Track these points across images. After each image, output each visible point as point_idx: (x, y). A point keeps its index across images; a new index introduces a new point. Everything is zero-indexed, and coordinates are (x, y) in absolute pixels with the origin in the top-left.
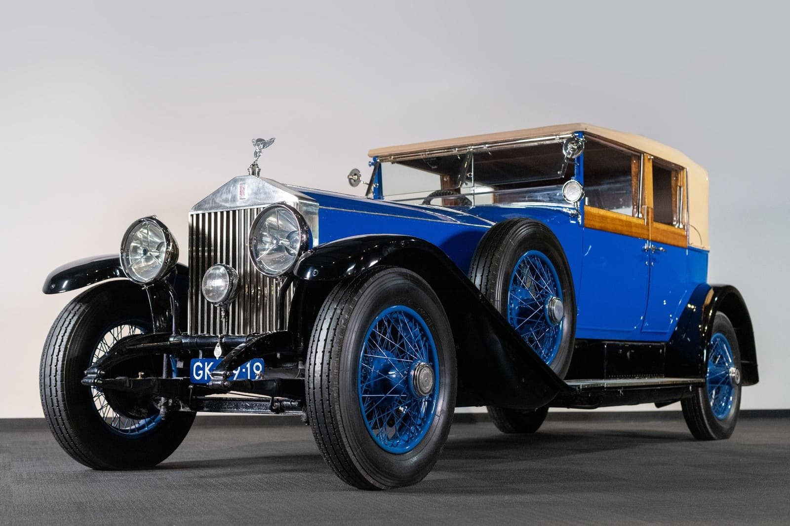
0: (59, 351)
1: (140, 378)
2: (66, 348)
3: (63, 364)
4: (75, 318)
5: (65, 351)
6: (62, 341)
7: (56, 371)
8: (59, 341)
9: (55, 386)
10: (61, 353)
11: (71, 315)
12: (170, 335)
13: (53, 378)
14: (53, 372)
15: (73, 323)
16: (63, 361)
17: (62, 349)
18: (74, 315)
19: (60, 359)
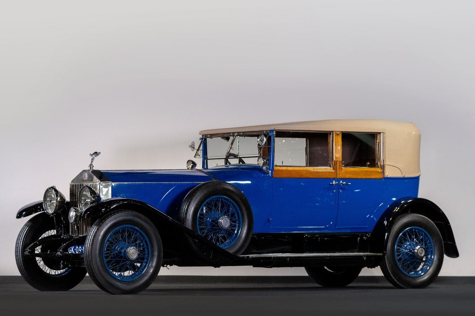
0: (21, 242)
1: (49, 253)
2: (23, 240)
3: (22, 247)
4: (27, 228)
5: (23, 242)
6: (22, 238)
7: (20, 250)
8: (21, 238)
9: (20, 256)
10: (21, 243)
11: (26, 227)
12: (61, 235)
13: (19, 253)
14: (19, 250)
15: (26, 230)
16: (22, 246)
17: (22, 241)
18: (27, 227)
19: (21, 245)
